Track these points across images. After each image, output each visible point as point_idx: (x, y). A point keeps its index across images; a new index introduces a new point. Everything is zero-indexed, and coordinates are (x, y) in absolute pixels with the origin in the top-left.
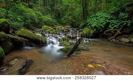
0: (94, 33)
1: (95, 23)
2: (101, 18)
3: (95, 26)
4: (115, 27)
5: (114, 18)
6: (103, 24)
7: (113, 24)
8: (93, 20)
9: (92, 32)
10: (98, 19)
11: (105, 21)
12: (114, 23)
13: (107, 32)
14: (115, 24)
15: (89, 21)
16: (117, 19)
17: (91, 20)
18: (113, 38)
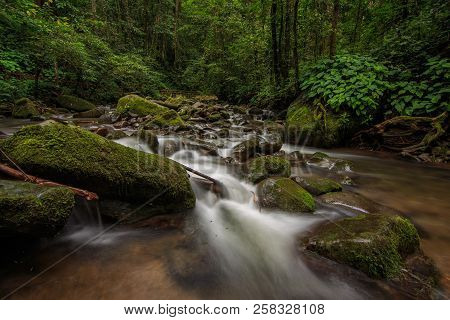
0: (340, 130)
1: (342, 90)
2: (359, 72)
3: (346, 102)
4: (417, 110)
5: (407, 73)
6: (375, 95)
7: (408, 99)
8: (327, 77)
9: (332, 124)
10: (351, 76)
11: (379, 86)
12: (412, 91)
13: (388, 128)
14: (415, 97)
15: (312, 80)
16: (418, 81)
17: (321, 78)
18: (419, 152)
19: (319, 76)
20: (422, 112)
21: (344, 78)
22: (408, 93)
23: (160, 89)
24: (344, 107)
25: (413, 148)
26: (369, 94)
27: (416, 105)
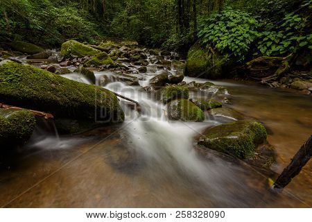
0: (223, 66)
1: (226, 37)
2: (238, 24)
3: (228, 46)
4: (274, 52)
5: (270, 25)
7: (269, 44)
8: (216, 27)
9: (218, 62)
10: (233, 27)
11: (251, 35)
12: (272, 39)
13: (255, 64)
14: (274, 43)
15: (205, 30)
16: (277, 31)
17: (212, 28)
18: (273, 81)
19: (211, 26)
20: (277, 53)
21: (228, 28)
22: (270, 40)
23: (94, 36)
24: (227, 50)
25: (268, 78)
26: (244, 41)
27: (274, 49)
